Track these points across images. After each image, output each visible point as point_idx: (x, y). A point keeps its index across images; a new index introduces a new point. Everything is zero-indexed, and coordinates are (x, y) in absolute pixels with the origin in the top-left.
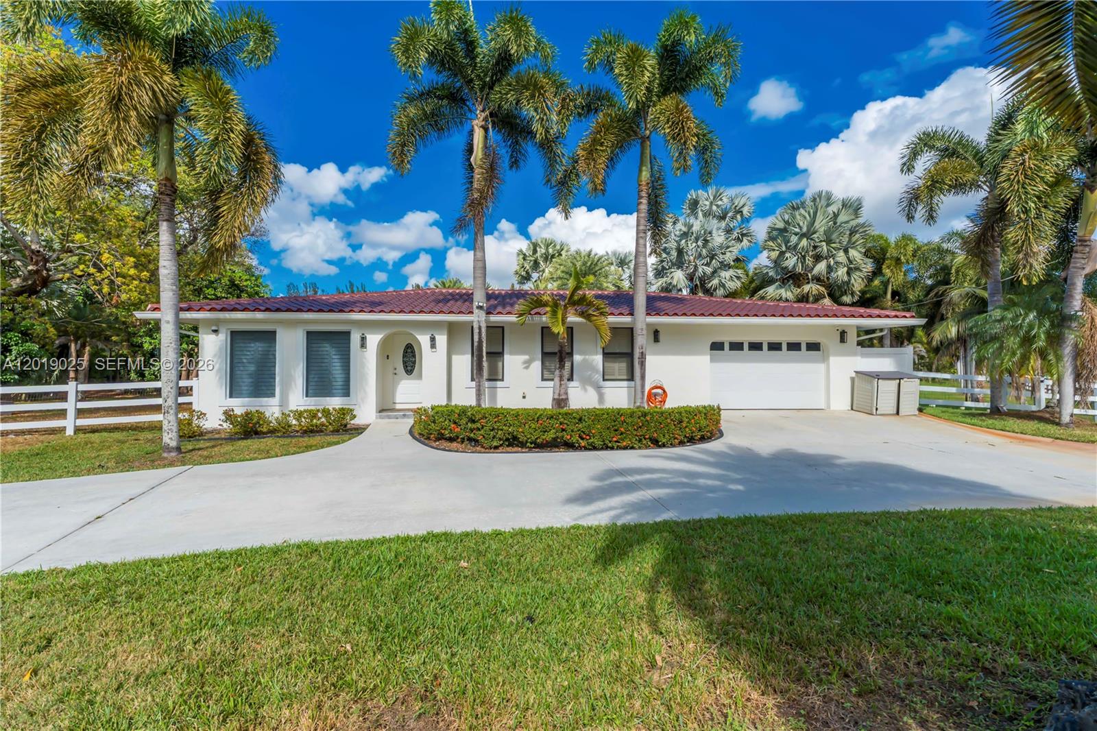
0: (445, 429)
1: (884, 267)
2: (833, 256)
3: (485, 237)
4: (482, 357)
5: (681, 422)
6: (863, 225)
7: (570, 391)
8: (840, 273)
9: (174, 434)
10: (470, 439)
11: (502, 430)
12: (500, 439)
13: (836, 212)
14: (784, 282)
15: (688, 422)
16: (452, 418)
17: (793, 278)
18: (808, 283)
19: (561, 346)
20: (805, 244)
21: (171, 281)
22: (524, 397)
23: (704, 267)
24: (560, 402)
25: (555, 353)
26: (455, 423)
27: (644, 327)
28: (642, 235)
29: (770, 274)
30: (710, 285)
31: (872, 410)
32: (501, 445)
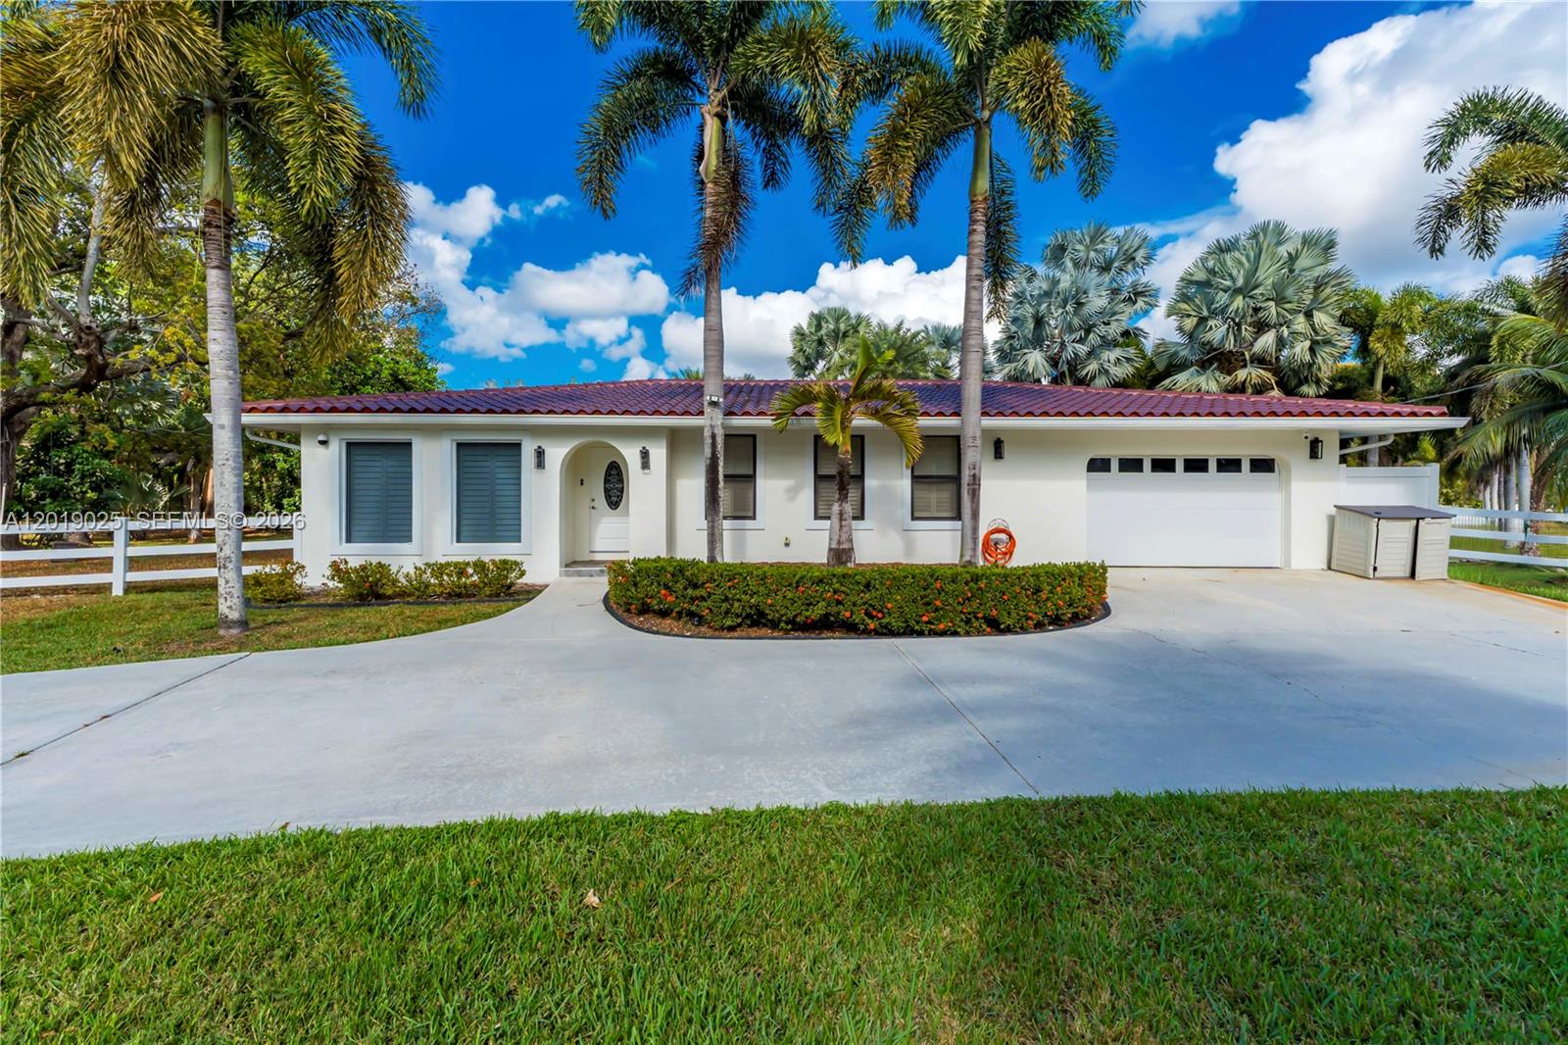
0: (651, 597)
1: (1371, 339)
2: (1288, 323)
3: (723, 292)
4: (718, 482)
5: (1038, 590)
6: (1336, 275)
7: (856, 536)
8: (1298, 350)
9: (236, 600)
10: (691, 615)
11: (739, 600)
12: (738, 616)
13: (1294, 254)
14: (1204, 365)
15: (1051, 592)
16: (663, 580)
17: (1220, 359)
18: (1245, 366)
19: (843, 466)
20: (1241, 306)
21: (224, 363)
22: (787, 545)
23: (1076, 345)
24: (841, 554)
25: (834, 477)
26: (666, 587)
27: (978, 434)
28: (976, 283)
29: (1182, 354)
30: (1084, 372)
31: (1366, 571)
32: (739, 625)
